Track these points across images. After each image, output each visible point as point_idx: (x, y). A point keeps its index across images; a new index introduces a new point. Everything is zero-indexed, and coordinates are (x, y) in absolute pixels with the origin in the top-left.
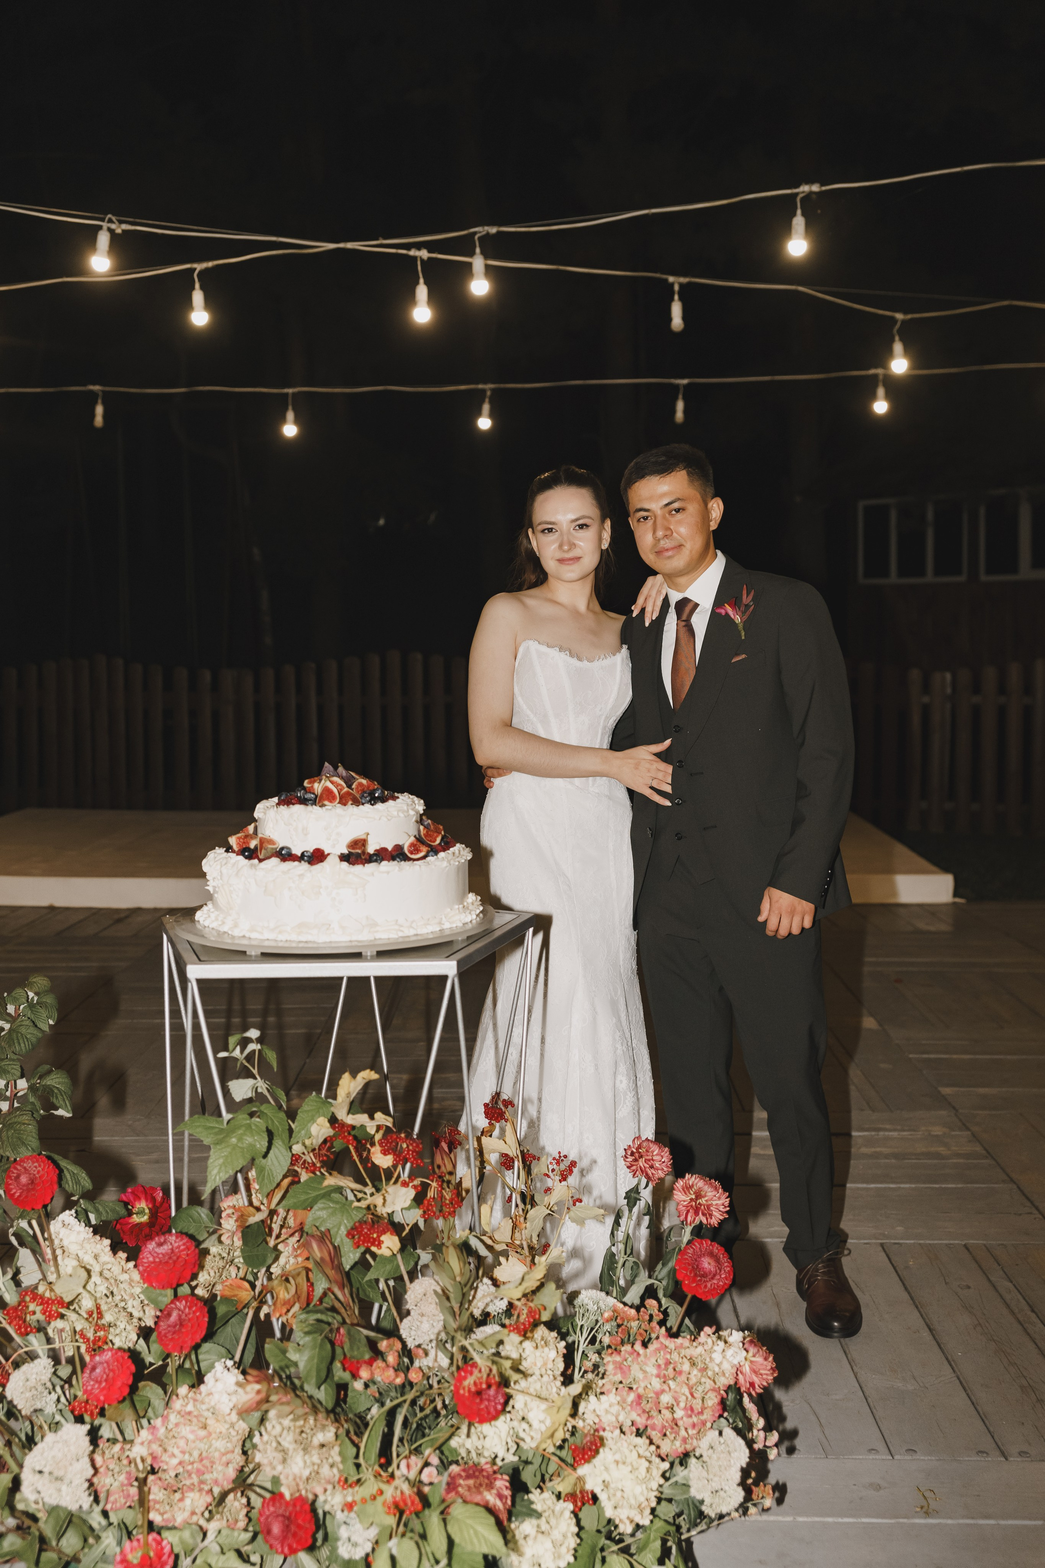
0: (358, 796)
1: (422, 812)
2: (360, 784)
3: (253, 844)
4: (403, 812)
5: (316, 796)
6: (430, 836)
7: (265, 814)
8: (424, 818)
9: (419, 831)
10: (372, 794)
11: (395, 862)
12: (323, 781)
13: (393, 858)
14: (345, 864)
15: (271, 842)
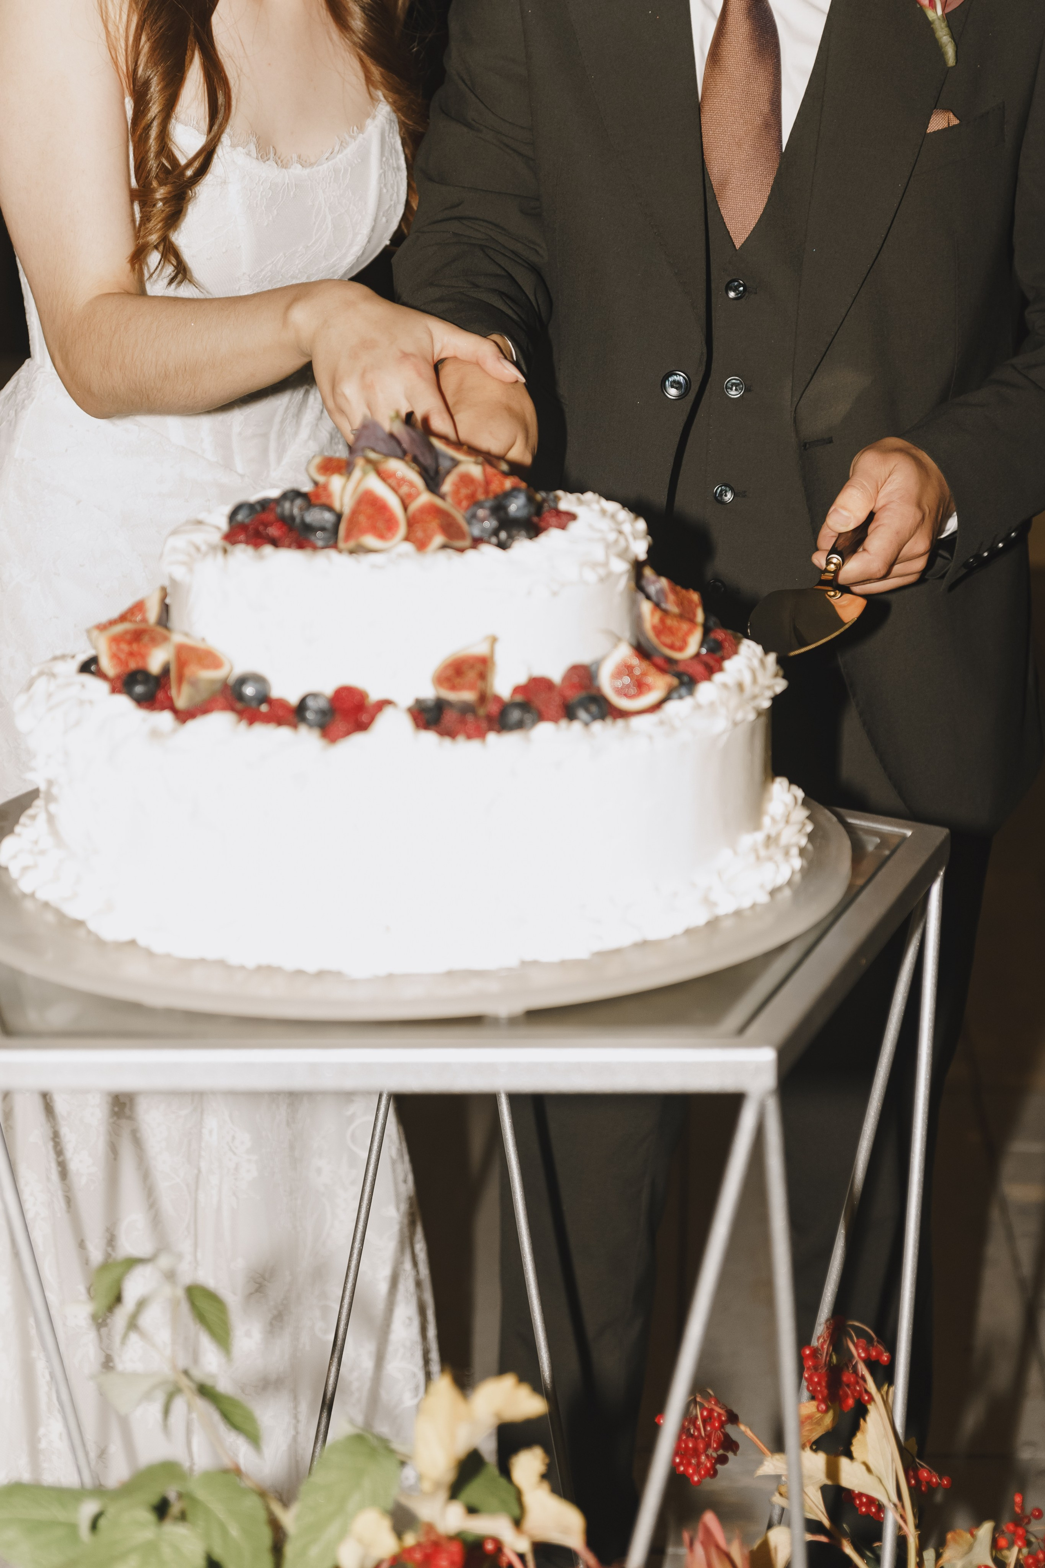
0: (459, 516)
1: (642, 556)
2: (466, 480)
3: (157, 660)
4: (594, 565)
5: (339, 516)
6: (671, 631)
7: (191, 570)
8: (648, 572)
9: (637, 621)
10: (499, 509)
11: (577, 726)
12: (357, 473)
13: (569, 713)
14: (429, 738)
15: (209, 658)
